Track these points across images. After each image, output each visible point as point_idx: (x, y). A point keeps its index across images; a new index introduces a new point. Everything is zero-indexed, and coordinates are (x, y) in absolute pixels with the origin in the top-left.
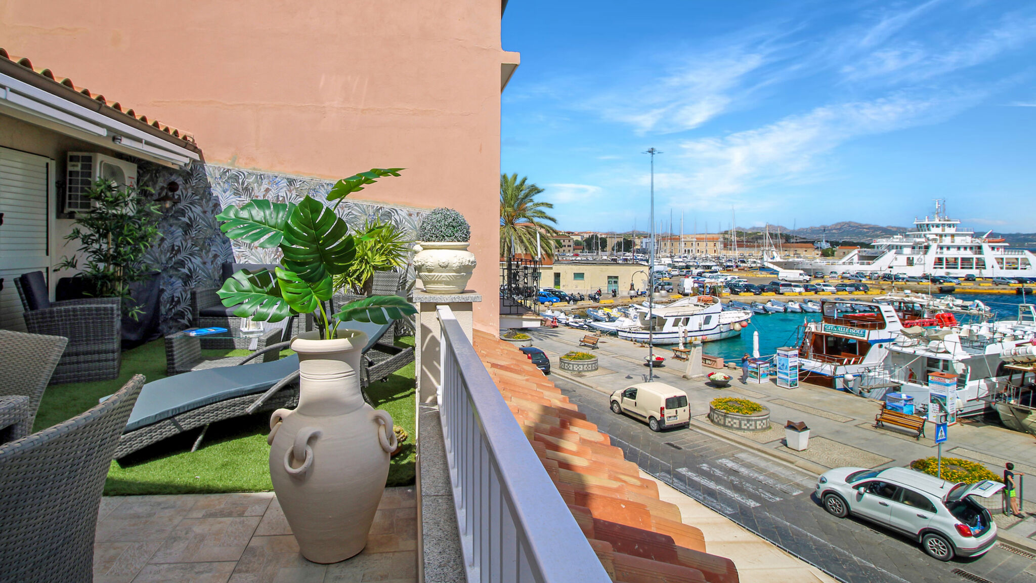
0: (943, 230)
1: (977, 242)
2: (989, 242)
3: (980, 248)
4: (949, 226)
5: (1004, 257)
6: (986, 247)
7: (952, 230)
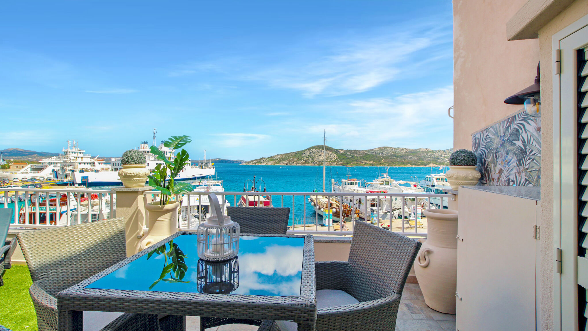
0: (77, 155)
1: (93, 161)
2: (98, 161)
3: (94, 163)
4: (80, 153)
5: (104, 167)
6: (97, 163)
7: (82, 155)
